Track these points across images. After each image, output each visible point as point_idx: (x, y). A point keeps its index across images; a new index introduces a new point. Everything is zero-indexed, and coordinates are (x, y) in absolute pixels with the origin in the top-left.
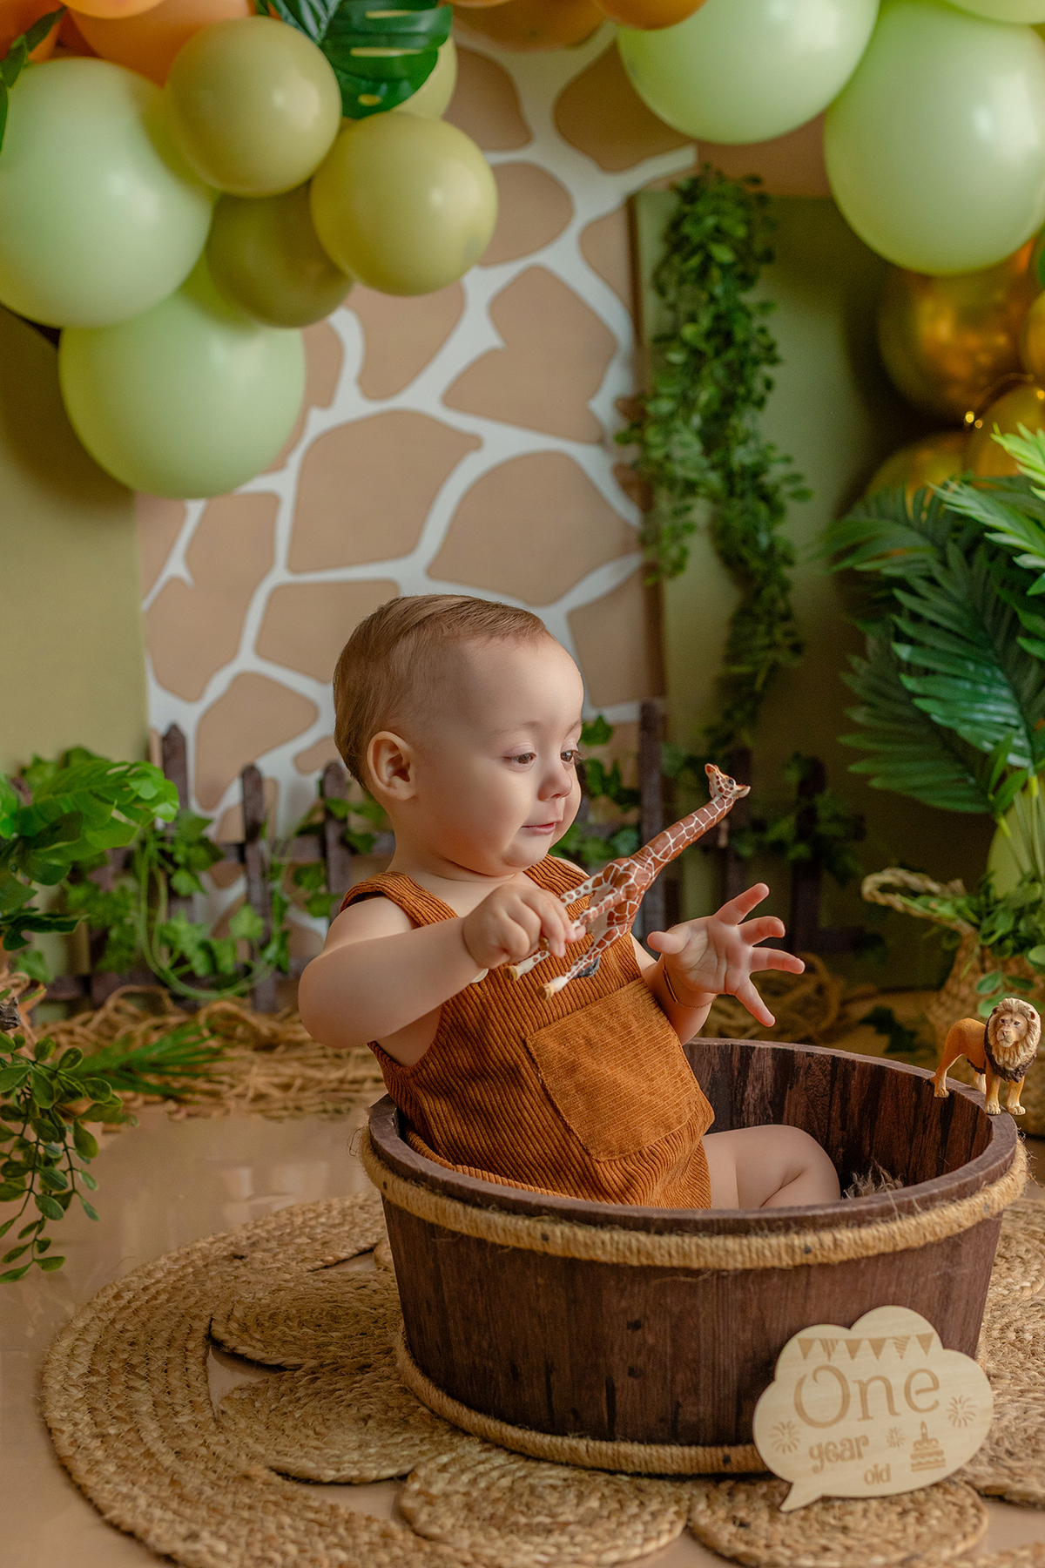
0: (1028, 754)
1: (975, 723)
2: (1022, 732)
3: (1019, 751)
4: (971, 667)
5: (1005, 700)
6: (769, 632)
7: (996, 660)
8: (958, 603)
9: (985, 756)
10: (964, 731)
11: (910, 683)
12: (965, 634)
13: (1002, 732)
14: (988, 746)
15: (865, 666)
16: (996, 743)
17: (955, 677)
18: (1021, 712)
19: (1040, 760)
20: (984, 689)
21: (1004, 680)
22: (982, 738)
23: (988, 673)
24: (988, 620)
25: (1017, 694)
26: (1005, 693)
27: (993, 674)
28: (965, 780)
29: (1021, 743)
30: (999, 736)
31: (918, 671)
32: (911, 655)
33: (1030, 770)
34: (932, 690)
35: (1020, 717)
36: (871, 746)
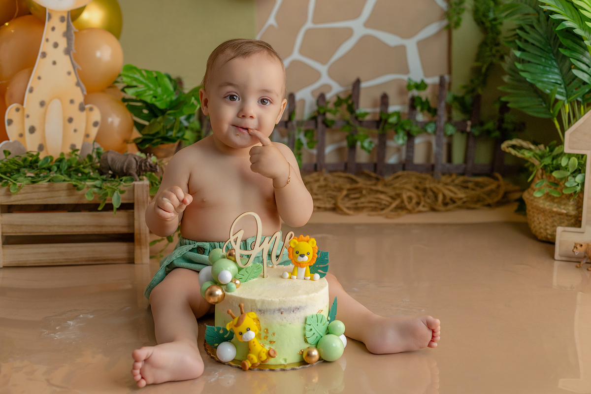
0: (565, 95)
1: (543, 82)
2: (562, 86)
3: (561, 94)
4: (543, 60)
5: (557, 74)
6: (491, 50)
7: (553, 58)
8: (541, 35)
9: (548, 95)
10: (539, 85)
11: (519, 66)
12: (542, 47)
13: (554, 86)
14: (548, 91)
15: (509, 60)
16: (551, 90)
17: (538, 64)
18: (563, 79)
19: (569, 98)
20: (548, 69)
21: (557, 66)
22: (545, 88)
23: (550, 63)
24: (552, 42)
25: (561, 71)
26: (556, 71)
27: (552, 63)
28: (542, 105)
29: (562, 91)
30: (552, 88)
31: (522, 61)
32: (521, 55)
33: (566, 102)
34: (528, 69)
35: (562, 80)
36: (509, 91)
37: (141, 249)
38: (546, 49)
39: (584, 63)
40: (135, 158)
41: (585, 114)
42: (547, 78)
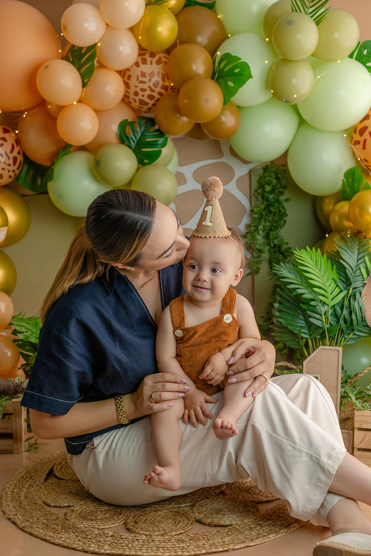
0: (308, 334)
1: (293, 325)
2: (306, 328)
3: (305, 333)
4: (293, 310)
5: (302, 320)
10: (290, 327)
11: (277, 314)
13: (300, 328)
14: (296, 332)
16: (298, 331)
17: (290, 313)
19: (311, 336)
20: (296, 317)
21: (302, 315)
22: (295, 330)
25: (305, 318)
26: (302, 317)
27: (298, 312)
28: (295, 340)
29: (306, 331)
30: (299, 329)
31: (280, 311)
32: (279, 306)
33: (309, 338)
34: (283, 316)
35: (306, 324)
36: (275, 329)
37: (17, 443)
38: (294, 303)
39: (318, 314)
40: (13, 384)
41: (316, 349)
42: (296, 322)
